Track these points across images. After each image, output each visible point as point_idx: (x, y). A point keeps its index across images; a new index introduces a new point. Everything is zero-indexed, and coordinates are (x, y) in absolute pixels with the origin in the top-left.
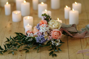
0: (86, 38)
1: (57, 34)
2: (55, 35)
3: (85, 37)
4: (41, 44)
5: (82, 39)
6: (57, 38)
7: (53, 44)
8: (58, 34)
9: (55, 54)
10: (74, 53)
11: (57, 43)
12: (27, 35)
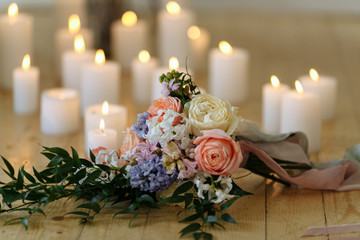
0: (347, 191)
1: (221, 152)
2: (210, 153)
3: (341, 189)
4: (148, 192)
5: (332, 195)
6: (219, 171)
7: (200, 194)
8: (225, 150)
9: (208, 232)
10: (290, 233)
11: (218, 193)
12: (93, 157)
